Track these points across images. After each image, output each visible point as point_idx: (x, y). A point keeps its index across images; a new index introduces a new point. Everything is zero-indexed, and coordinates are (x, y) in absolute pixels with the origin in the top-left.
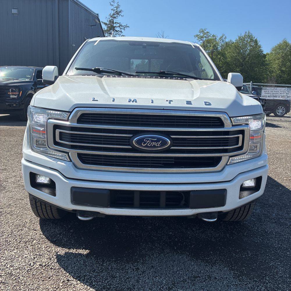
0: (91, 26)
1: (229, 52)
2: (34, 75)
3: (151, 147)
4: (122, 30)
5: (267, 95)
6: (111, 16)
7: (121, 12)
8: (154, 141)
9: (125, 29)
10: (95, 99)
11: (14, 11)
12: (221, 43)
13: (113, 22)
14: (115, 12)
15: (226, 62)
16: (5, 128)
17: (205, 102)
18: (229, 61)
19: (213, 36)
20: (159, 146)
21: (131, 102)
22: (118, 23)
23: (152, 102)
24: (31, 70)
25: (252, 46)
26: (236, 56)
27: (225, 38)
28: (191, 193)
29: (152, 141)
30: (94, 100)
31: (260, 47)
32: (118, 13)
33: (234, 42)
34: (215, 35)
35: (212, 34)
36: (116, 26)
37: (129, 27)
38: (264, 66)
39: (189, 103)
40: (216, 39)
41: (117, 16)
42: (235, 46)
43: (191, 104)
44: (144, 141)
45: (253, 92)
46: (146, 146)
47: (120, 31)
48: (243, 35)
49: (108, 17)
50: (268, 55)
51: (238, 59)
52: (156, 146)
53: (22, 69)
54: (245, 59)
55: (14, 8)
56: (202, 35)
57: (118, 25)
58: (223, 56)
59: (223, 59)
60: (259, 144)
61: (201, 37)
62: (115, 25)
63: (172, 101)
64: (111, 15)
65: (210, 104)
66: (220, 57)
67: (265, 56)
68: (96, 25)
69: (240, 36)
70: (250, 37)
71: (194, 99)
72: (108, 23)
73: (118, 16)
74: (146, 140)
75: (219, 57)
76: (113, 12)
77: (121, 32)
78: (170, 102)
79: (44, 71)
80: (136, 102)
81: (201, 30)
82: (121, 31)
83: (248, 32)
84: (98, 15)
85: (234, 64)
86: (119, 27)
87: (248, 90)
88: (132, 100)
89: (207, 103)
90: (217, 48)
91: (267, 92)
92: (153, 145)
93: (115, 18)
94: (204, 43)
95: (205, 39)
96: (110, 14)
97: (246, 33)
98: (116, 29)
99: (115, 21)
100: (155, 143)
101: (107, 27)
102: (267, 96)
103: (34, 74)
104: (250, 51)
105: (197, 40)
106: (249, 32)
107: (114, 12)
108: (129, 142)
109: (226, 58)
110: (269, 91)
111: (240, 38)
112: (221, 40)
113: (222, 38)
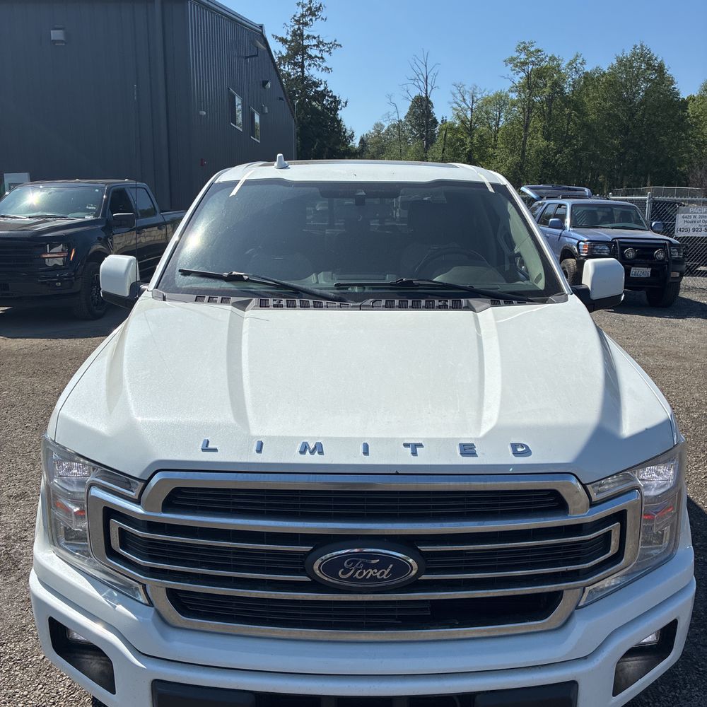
0: (247, 58)
1: (594, 98)
2: (106, 200)
3: (364, 579)
4: (325, 55)
5: (691, 226)
6: (296, 20)
7: (319, 9)
8: (373, 567)
9: (332, 50)
10: (210, 446)
11: (56, 35)
12: (571, 77)
13: (302, 35)
14: (307, 10)
15: (584, 125)
16: (36, 348)
17: (514, 446)
18: (592, 120)
19: (553, 59)
20: (385, 577)
21: (308, 452)
22: (315, 38)
23: (366, 452)
24: (97, 190)
25: (650, 81)
26: (611, 107)
27: (582, 64)
28: (478, 698)
29: (367, 566)
30: (206, 448)
31: (672, 82)
32: (313, 12)
33: (607, 71)
34: (556, 57)
35: (550, 55)
36: (309, 46)
37: (340, 45)
38: (684, 131)
39: (468, 450)
40: (558, 65)
41: (311, 20)
42: (608, 82)
43: (474, 454)
44: (344, 567)
45: (653, 224)
46: (351, 578)
47: (318, 58)
48: (628, 53)
49: (289, 23)
50: (694, 100)
51: (616, 116)
52: (378, 577)
53: (75, 190)
54: (633, 115)
55: (56, 26)
56: (523, 57)
57: (315, 42)
58: (576, 108)
59: (578, 117)
60: (669, 527)
61: (521, 63)
62: (306, 43)
63: (421, 445)
64: (296, 18)
65: (527, 452)
66: (570, 113)
67: (684, 104)
68: (257, 56)
69: (621, 56)
70: (644, 56)
71: (482, 434)
72: (289, 38)
73: (314, 18)
74: (348, 563)
75: (567, 111)
76: (300, 11)
77: (321, 60)
78: (415, 448)
79: (102, 271)
80: (321, 453)
81: (522, 46)
82: (322, 58)
83: (639, 46)
84: (261, 27)
85: (605, 127)
86: (318, 46)
87: (641, 219)
88: (312, 446)
89: (520, 450)
90: (562, 90)
91: (690, 220)
92: (369, 575)
93: (306, 24)
94: (528, 77)
95: (531, 67)
96: (295, 16)
97: (636, 46)
98: (310, 53)
99: (306, 33)
100: (376, 571)
101: (288, 49)
102: (691, 229)
103: (105, 196)
104: (647, 92)
105: (512, 70)
106: (642, 46)
107: (305, 9)
108: (303, 563)
109: (586, 114)
110: (695, 217)
111: (620, 61)
112: (571, 70)
113: (573, 62)
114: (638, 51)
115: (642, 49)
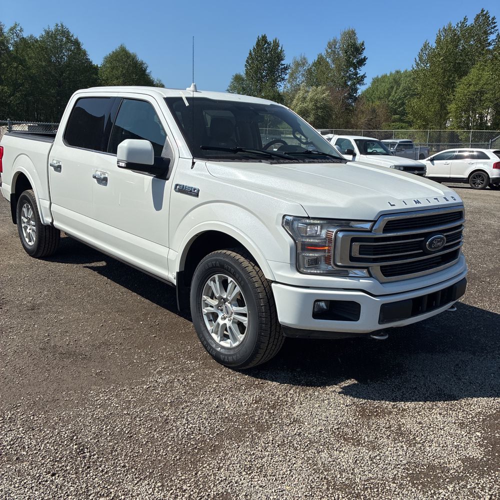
1: (33, 58)
12: (13, 39)
15: (29, 76)
18: (34, 73)
21: (417, 203)
23: (429, 202)
25: (71, 51)
26: (46, 66)
27: (20, 31)
30: (392, 205)
31: (85, 54)
33: (39, 39)
42: (41, 47)
48: (53, 29)
51: (50, 73)
54: (62, 73)
58: (21, 63)
59: (23, 70)
66: (17, 67)
69: (48, 29)
70: (66, 33)
75: (15, 65)
80: (420, 203)
83: (60, 25)
85: (44, 80)
90: (7, 48)
97: (57, 25)
104: (69, 57)
106: (62, 25)
109: (29, 69)
111: (47, 33)
112: (13, 34)
113: (14, 29)
114: (59, 28)
115: (62, 27)
